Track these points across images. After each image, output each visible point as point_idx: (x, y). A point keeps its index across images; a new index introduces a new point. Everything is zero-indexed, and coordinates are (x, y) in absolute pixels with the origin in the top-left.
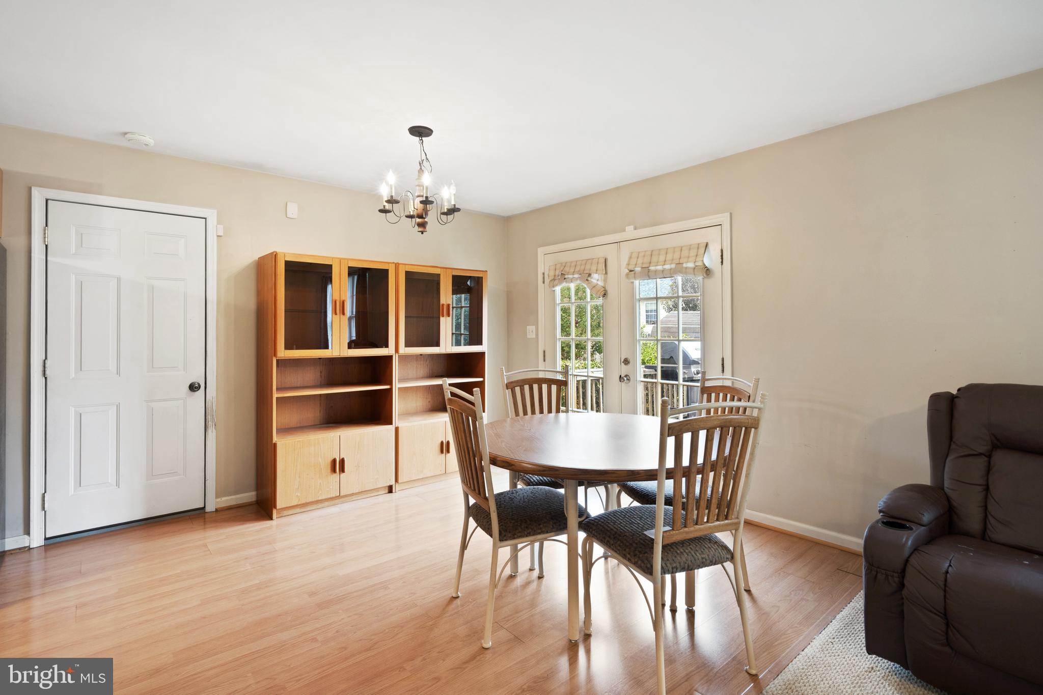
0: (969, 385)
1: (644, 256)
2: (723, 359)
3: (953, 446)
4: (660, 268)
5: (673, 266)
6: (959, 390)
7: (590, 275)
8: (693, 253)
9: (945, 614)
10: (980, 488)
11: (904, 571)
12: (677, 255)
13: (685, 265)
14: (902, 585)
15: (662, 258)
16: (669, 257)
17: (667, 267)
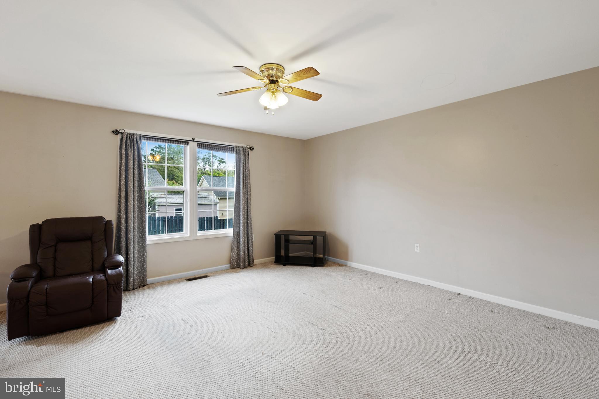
3: (41, 245)
6: (43, 222)
9: (46, 305)
10: (52, 259)
11: (28, 296)
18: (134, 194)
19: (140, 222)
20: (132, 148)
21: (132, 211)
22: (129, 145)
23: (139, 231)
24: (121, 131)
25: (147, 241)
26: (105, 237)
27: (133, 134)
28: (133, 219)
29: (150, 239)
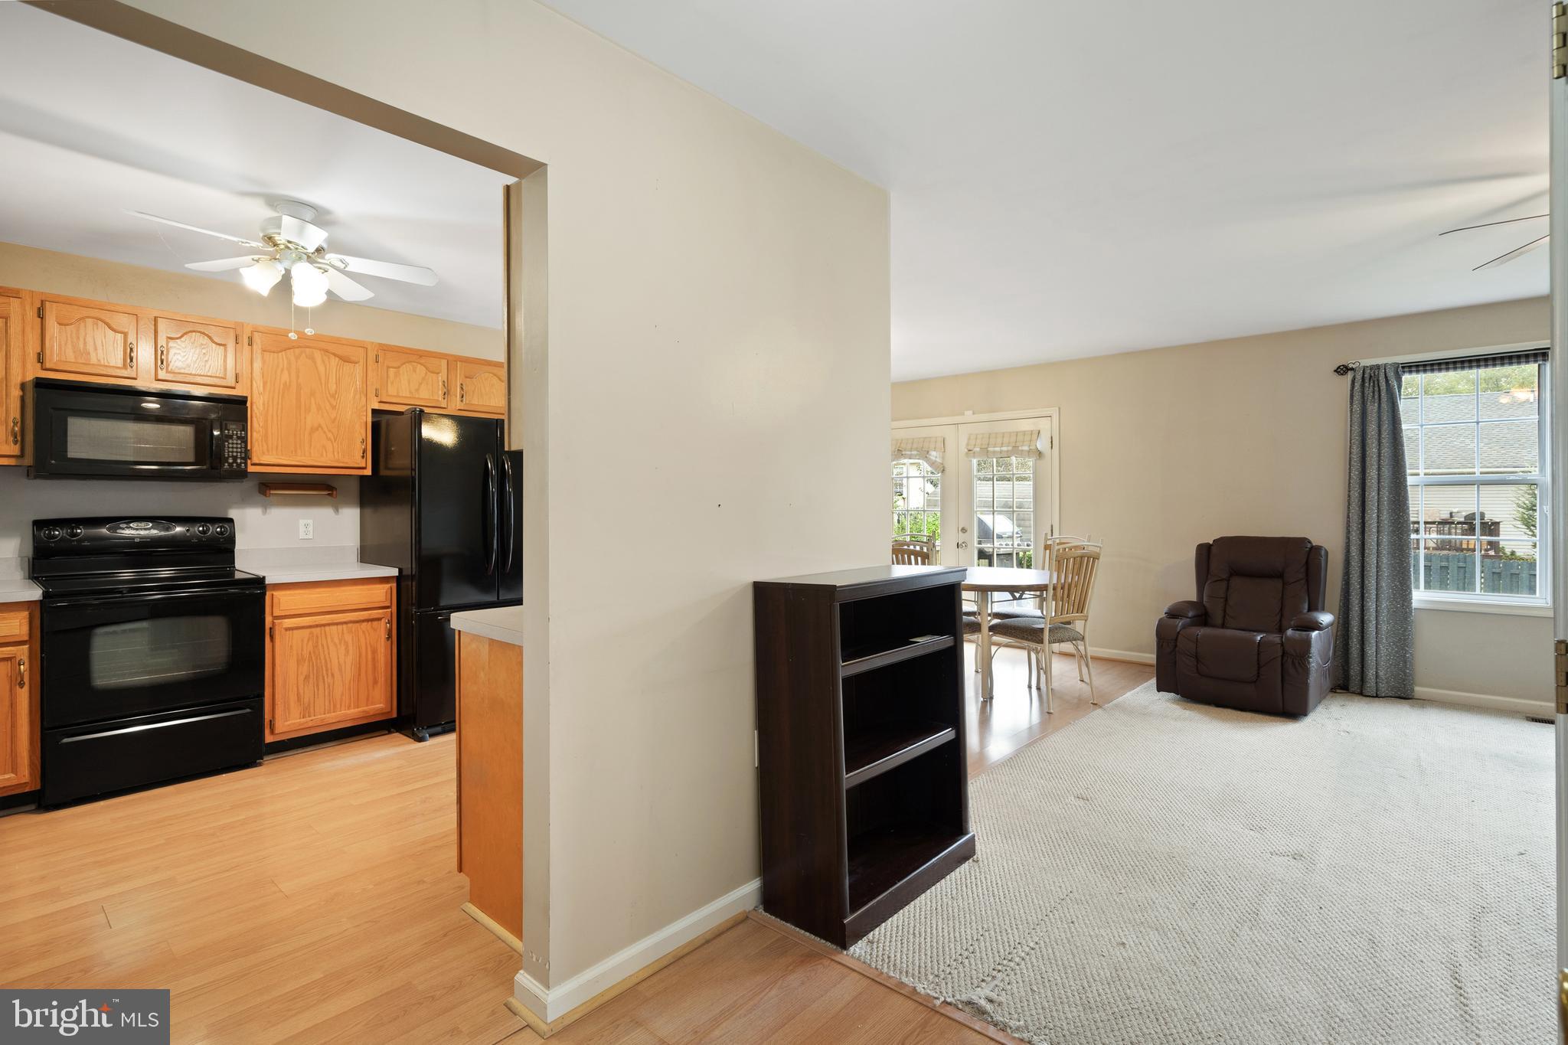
0: (1221, 538)
1: (982, 438)
2: (1052, 526)
3: (1209, 576)
4: (998, 449)
5: (1010, 448)
6: (1214, 541)
7: (928, 452)
8: (1027, 438)
9: (1196, 657)
10: (1222, 600)
11: (1176, 639)
12: (1013, 439)
13: (1020, 448)
14: (1176, 646)
15: (999, 440)
16: (1006, 440)
17: (1005, 449)
18: (1379, 494)
19: (1398, 556)
20: (1376, 397)
21: (1375, 530)
22: (1368, 392)
23: (1394, 575)
24: (1351, 366)
25: (1413, 601)
26: (1307, 575)
27: (1378, 367)
28: (1378, 549)
29: (1421, 596)
